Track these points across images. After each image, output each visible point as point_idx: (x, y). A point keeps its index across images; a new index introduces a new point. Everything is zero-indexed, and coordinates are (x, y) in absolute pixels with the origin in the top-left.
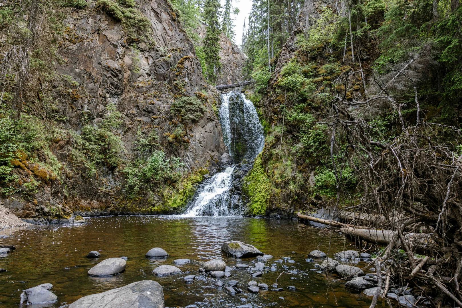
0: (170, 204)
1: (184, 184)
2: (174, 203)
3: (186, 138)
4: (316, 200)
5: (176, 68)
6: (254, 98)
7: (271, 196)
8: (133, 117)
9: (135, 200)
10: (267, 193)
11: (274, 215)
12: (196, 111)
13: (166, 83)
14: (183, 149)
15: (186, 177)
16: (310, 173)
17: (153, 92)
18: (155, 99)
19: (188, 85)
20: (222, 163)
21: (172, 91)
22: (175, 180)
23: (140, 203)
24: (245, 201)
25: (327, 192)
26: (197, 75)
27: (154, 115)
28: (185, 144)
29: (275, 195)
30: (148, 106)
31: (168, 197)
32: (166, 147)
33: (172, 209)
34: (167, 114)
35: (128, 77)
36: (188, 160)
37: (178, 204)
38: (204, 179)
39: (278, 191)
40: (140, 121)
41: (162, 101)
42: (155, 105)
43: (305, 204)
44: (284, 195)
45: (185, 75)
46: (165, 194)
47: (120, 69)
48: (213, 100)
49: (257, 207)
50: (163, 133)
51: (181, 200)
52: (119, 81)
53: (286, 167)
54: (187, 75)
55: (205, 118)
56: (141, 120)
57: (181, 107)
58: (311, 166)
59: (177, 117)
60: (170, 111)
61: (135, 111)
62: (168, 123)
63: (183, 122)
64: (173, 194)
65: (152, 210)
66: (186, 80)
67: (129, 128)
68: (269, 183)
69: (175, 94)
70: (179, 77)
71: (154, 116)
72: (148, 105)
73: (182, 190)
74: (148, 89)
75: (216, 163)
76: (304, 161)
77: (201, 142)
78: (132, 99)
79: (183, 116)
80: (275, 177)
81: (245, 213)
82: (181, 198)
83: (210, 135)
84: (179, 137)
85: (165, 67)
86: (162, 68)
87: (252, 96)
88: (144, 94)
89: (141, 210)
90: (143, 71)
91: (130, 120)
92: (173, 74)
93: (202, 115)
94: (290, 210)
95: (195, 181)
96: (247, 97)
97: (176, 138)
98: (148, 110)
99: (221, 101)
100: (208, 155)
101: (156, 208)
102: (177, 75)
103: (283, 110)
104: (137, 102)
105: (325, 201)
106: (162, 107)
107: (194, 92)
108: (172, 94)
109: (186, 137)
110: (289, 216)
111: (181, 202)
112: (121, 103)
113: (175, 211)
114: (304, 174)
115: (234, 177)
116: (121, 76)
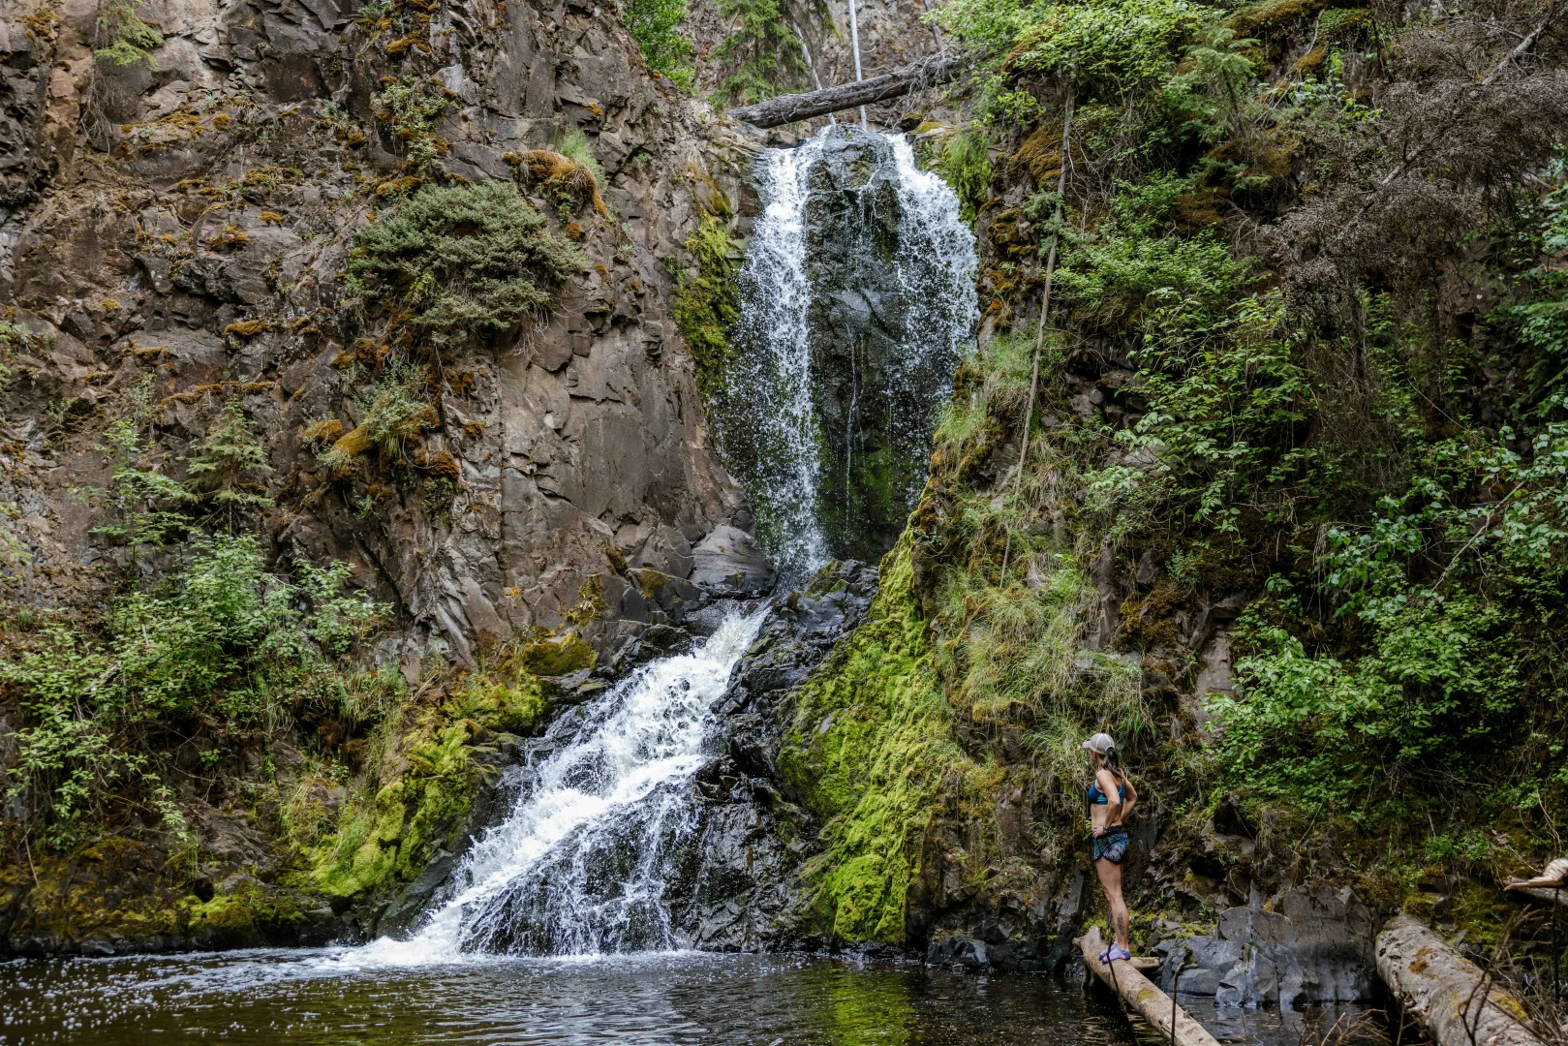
0: (320, 873)
1: (418, 741)
2: (343, 868)
3: (434, 449)
4: (1221, 840)
5: (388, 14)
6: (968, 162)
7: (936, 816)
8: (107, 338)
9: (84, 861)
10: (918, 792)
11: (953, 942)
12: (502, 275)
13: (323, 108)
14: (417, 517)
15: (438, 693)
16: (1206, 645)
17: (243, 168)
18: (253, 214)
19: (467, 111)
20: (692, 593)
21: (365, 158)
22: (362, 716)
23: (116, 878)
24: (796, 845)
25: (1302, 781)
26: (524, 44)
27: (241, 313)
28: (430, 484)
29: (963, 805)
30: (202, 263)
31: (313, 829)
32: (313, 508)
33: (327, 910)
34: (327, 302)
35: (81, 90)
36: (452, 587)
37: (364, 876)
38: (558, 700)
39: (979, 774)
40: (148, 361)
41: (301, 223)
42: (248, 254)
43: (1156, 864)
44: (1016, 804)
45: (445, 51)
46: (287, 811)
47: (22, 46)
48: (703, 191)
49: (858, 883)
50: (299, 421)
51: (384, 845)
52: (13, 123)
53: (1039, 611)
54: (455, 50)
55: (570, 315)
56: (156, 354)
57: (409, 253)
58: (1213, 600)
59: (386, 315)
60: (341, 281)
61: (122, 296)
62: (333, 358)
63: (417, 346)
64: (346, 811)
65: (188, 916)
66: (455, 79)
67: (83, 408)
68: (935, 725)
69: (384, 172)
70: (407, 64)
71: (240, 324)
72: (203, 253)
73: (398, 784)
74: (213, 158)
75: (643, 594)
76: (1161, 563)
77: (542, 466)
78: (99, 228)
79: (419, 310)
80: (971, 679)
81: (781, 926)
82: (390, 835)
83: (609, 418)
84: (392, 443)
85: (322, 13)
86: (306, 19)
87: (957, 148)
88: (183, 190)
89: (118, 919)
90: (188, 45)
91: (88, 354)
92: (373, 48)
93: (543, 296)
94: (1053, 910)
95: (495, 719)
96: (922, 159)
97: (372, 451)
98: (202, 283)
99: (755, 194)
100: (592, 547)
101: (215, 906)
102: (396, 57)
103: (1048, 226)
104: (135, 241)
105: (1275, 846)
106: (292, 260)
107: (503, 155)
108: (368, 177)
109: (438, 438)
110: (1043, 948)
111: (387, 863)
112: (29, 253)
113: (346, 918)
114: (1155, 660)
115: (744, 683)
116: (32, 86)
